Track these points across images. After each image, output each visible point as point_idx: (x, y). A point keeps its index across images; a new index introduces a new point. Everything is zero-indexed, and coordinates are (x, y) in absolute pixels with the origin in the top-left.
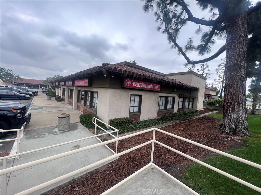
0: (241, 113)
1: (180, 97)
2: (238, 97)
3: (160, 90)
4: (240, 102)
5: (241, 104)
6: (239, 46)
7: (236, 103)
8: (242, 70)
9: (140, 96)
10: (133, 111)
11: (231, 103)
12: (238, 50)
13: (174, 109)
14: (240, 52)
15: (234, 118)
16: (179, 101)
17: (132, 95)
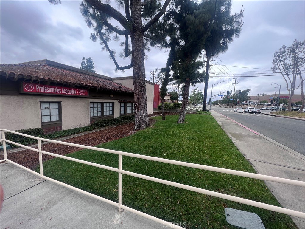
0: (142, 113)
1: (120, 102)
2: (140, 100)
3: (88, 95)
4: (141, 104)
5: (142, 106)
6: (138, 58)
7: (139, 105)
8: (141, 79)
9: (59, 103)
10: (50, 121)
11: (137, 105)
12: (137, 61)
13: (114, 115)
14: (138, 63)
15: (139, 117)
16: (120, 107)
17: (41, 102)
